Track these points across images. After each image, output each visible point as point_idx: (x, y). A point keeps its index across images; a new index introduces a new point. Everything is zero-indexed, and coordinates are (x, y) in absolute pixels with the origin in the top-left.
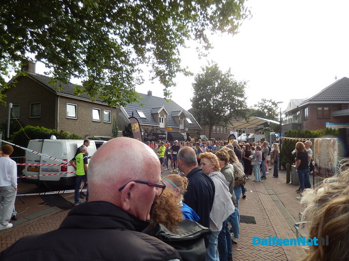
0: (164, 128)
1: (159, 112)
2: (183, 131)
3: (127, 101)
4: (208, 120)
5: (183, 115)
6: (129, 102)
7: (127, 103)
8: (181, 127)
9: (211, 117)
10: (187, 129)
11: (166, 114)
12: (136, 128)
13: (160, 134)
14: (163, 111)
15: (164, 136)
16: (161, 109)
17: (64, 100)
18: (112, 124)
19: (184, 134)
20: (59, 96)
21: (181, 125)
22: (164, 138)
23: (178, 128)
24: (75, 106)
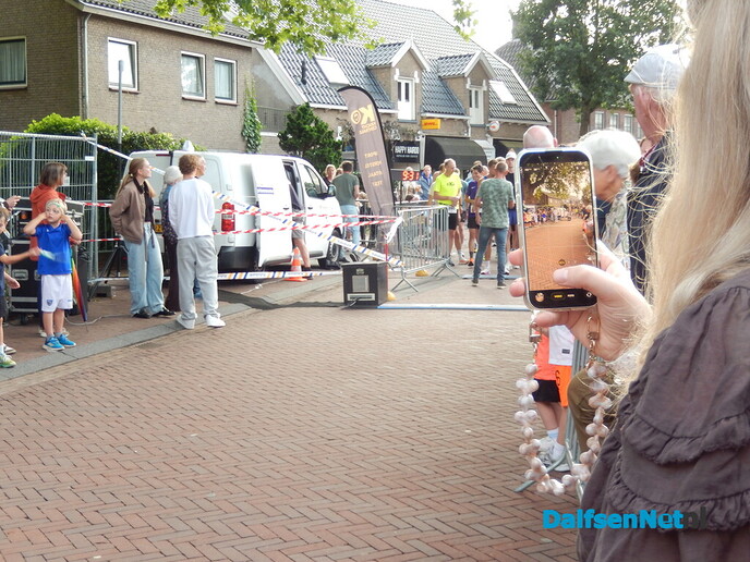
0: (412, 123)
1: (395, 60)
2: (483, 129)
3: (329, 34)
4: (574, 88)
5: (481, 73)
6: (335, 37)
7: (327, 40)
8: (475, 116)
9: (587, 80)
10: (496, 125)
11: (421, 68)
12: (364, 121)
13: (398, 143)
14: (410, 59)
15: (412, 150)
16: (403, 51)
17: (100, 28)
18: (241, 108)
19: (487, 145)
20: (87, 14)
21: (472, 110)
22: (413, 160)
23: (464, 122)
24: (130, 46)
